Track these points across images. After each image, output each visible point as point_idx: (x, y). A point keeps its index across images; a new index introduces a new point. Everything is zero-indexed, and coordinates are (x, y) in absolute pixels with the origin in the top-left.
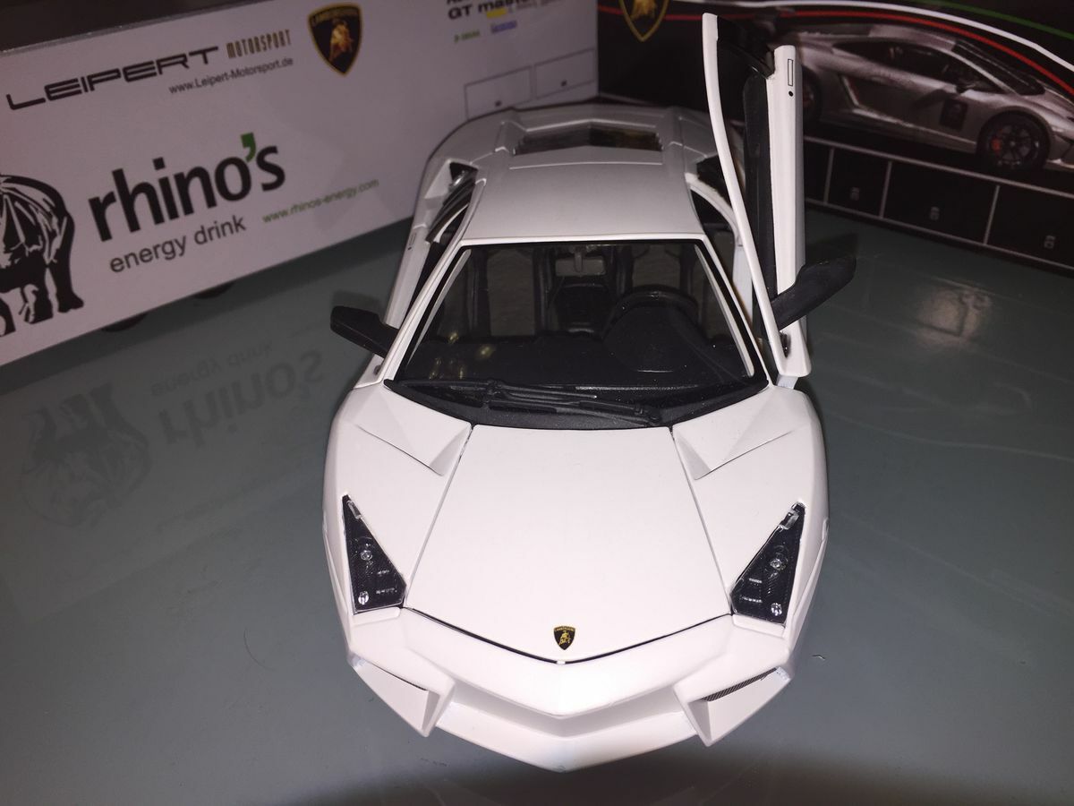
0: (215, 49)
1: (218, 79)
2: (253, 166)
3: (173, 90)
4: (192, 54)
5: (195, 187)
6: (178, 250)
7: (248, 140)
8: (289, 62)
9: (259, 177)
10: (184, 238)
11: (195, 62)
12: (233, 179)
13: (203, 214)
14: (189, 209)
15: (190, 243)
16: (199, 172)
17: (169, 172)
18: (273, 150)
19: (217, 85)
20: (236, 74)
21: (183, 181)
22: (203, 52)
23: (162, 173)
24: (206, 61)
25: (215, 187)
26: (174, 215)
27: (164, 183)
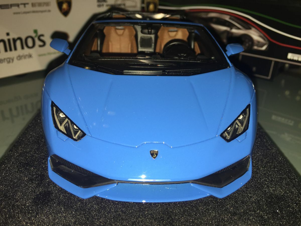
0: (28, 4)
1: (28, 12)
2: (36, 39)
3: (15, 13)
4: (22, 4)
5: (18, 43)
6: (11, 61)
7: (36, 31)
8: (49, 11)
9: (38, 43)
10: (14, 58)
11: (22, 6)
12: (30, 43)
13: (20, 51)
14: (16, 49)
15: (15, 60)
16: (20, 39)
17: (11, 37)
18: (42, 35)
19: (28, 14)
20: (34, 12)
21: (15, 41)
22: (25, 4)
23: (8, 37)
24: (25, 7)
25: (24, 44)
26: (11, 50)
27: (9, 40)
